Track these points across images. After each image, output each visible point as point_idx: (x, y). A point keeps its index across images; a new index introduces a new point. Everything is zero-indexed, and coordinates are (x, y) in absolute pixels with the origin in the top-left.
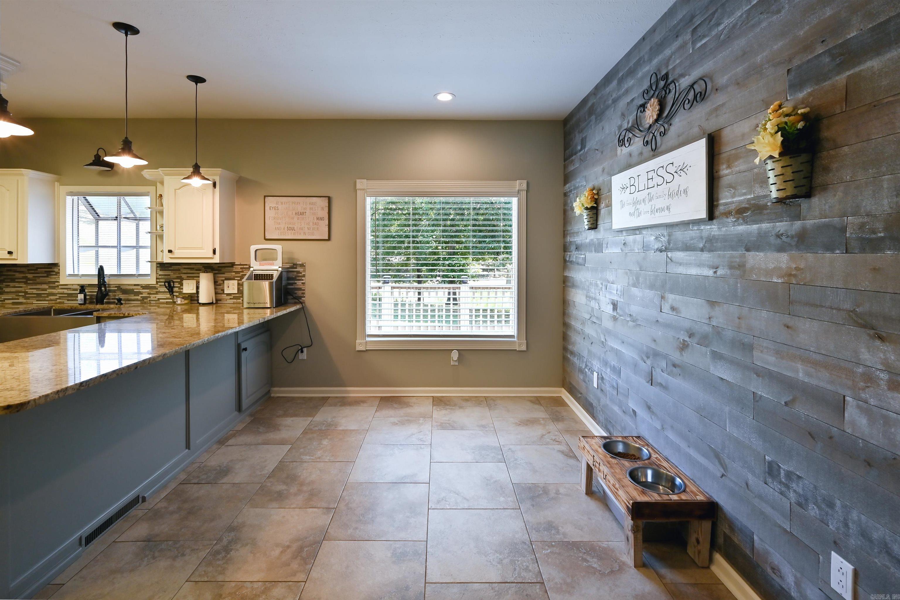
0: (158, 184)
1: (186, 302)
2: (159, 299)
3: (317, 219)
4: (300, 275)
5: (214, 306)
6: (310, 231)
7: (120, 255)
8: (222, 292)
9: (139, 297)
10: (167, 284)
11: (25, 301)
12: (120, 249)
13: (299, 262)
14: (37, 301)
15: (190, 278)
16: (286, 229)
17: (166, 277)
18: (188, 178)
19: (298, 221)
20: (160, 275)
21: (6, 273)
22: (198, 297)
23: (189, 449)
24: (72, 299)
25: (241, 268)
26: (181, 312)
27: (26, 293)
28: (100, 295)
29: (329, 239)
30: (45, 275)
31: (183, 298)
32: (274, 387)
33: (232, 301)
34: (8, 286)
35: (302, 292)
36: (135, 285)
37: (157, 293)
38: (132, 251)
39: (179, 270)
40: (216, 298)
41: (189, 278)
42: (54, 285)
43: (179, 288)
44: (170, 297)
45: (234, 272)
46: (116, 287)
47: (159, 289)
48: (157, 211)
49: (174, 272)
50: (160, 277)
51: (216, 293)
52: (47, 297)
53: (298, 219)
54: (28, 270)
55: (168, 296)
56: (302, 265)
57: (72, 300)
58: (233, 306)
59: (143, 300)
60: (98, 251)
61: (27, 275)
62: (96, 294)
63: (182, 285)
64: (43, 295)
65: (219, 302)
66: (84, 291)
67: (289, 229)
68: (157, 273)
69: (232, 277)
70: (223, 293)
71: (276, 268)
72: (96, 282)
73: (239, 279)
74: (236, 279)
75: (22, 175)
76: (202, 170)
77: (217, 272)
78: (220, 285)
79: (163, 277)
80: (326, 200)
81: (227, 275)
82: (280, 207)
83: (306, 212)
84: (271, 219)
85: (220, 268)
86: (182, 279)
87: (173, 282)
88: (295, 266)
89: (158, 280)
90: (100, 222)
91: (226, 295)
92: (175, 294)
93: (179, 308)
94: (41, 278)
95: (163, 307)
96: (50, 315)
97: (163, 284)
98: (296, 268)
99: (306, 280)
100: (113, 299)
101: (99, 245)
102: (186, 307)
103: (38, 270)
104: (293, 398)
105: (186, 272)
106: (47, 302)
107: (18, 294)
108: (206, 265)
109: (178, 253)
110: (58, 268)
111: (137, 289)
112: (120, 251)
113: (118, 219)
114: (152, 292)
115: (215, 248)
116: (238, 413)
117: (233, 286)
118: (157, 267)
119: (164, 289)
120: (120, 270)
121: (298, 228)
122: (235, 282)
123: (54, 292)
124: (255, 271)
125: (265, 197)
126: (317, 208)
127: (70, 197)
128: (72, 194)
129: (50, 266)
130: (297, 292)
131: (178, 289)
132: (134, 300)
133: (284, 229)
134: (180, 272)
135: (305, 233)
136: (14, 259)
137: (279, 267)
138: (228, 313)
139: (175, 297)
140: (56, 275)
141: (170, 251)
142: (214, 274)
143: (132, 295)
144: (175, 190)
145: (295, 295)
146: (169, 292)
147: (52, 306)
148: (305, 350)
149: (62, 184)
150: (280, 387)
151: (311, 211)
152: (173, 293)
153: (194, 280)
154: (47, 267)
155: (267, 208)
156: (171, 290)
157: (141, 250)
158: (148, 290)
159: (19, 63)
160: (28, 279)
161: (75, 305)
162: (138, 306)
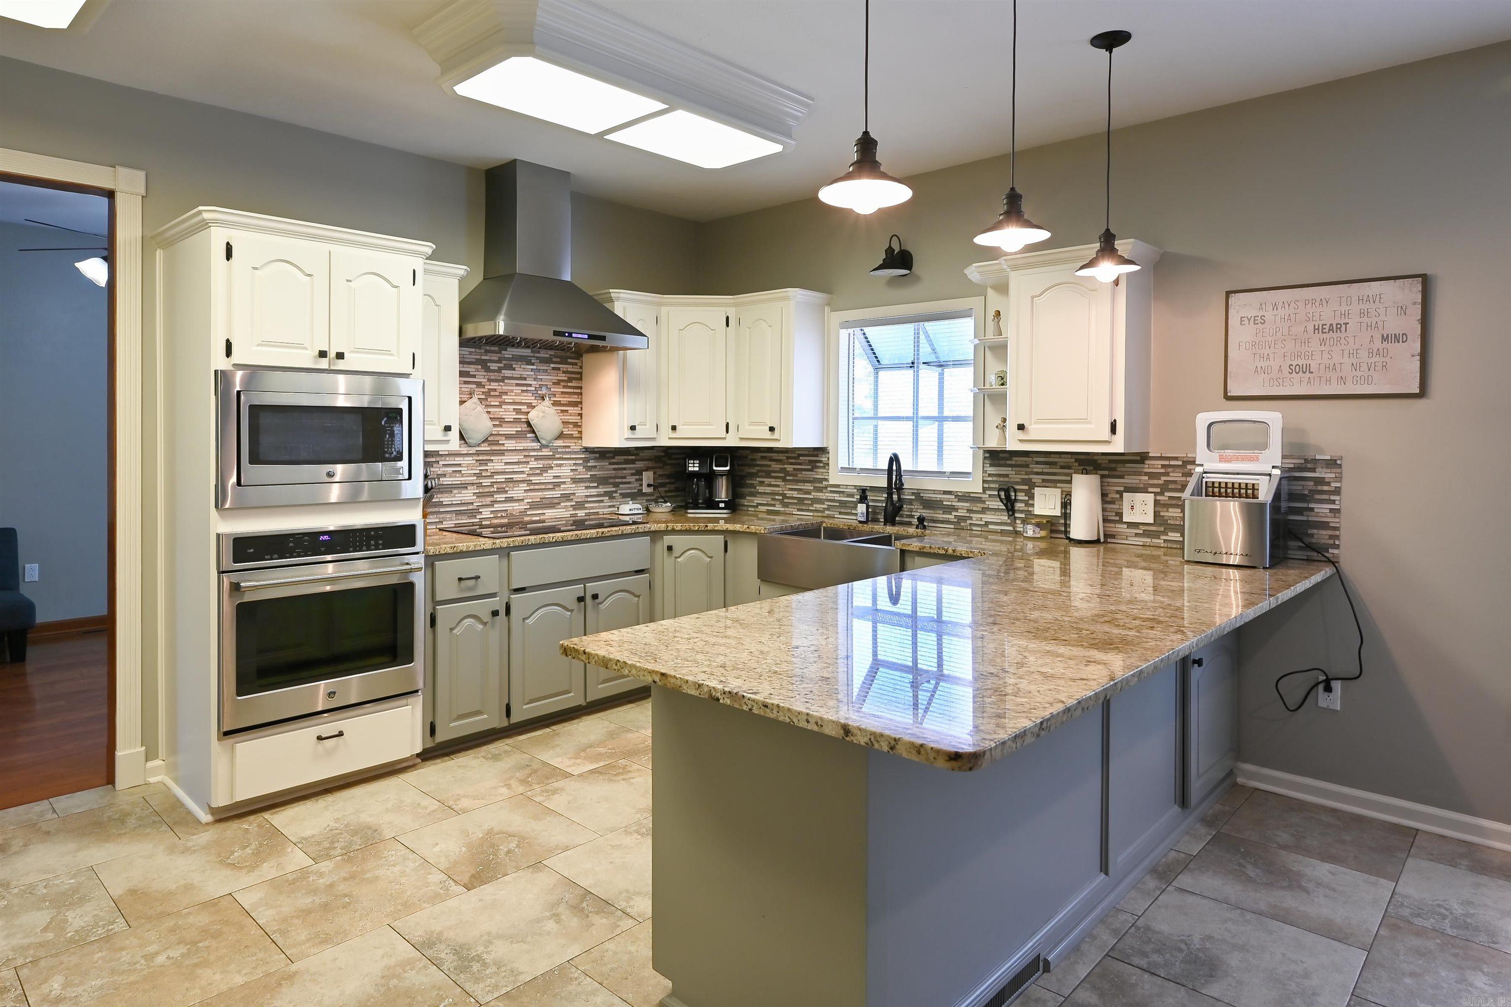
0: (990, 292)
1: (1043, 533)
2: (987, 524)
3: (1385, 339)
4: (1326, 488)
5: (1102, 548)
6: (1359, 373)
7: (917, 435)
8: (1117, 518)
9: (951, 517)
10: (1002, 494)
11: (783, 509)
12: (917, 422)
13: (1324, 454)
14: (799, 510)
15: (1048, 484)
16: (1286, 370)
17: (1002, 479)
18: (1090, 264)
19: (1323, 348)
20: (990, 475)
21: (761, 463)
22: (1067, 525)
23: (1107, 873)
24: (846, 511)
25: (1163, 466)
26: (1033, 555)
27: (784, 496)
28: (890, 508)
29: (1422, 393)
30: (810, 467)
31: (1038, 525)
32: (1246, 761)
33: (1140, 541)
34: (762, 483)
35: (1330, 532)
36: (945, 493)
37: (984, 511)
38: (931, 426)
39: (1027, 466)
40: (1104, 531)
41: (1046, 484)
42: (820, 484)
43: (1027, 504)
44: (1009, 521)
45: (1146, 474)
46: (913, 494)
47: (987, 503)
48: (987, 344)
49: (1017, 469)
50: (990, 479)
51: (1105, 520)
52: (812, 505)
53: (1323, 342)
54: (788, 458)
55: (1005, 518)
56: (1332, 464)
57: (846, 514)
58: (1144, 552)
59: (958, 523)
60: (876, 426)
61: (786, 466)
62: (884, 505)
63: (1032, 497)
64: (805, 502)
65: (1109, 540)
66: (866, 499)
67: (1292, 370)
68: (984, 471)
69: (1142, 486)
70: (1121, 521)
71: (1267, 469)
72: (884, 484)
73: (1158, 490)
74: (1150, 490)
75: (787, 298)
76: (1119, 244)
77: (1106, 473)
78: (1113, 502)
79: (995, 479)
80: (1416, 286)
81: (1130, 480)
82: (1269, 315)
83: (1346, 324)
84: (1243, 348)
85: (1113, 465)
86: (1032, 485)
87: (1015, 491)
88: (1310, 464)
89: (986, 485)
90: (882, 373)
91: (1126, 526)
92: (1017, 515)
93: (1030, 545)
94: (803, 472)
95: (994, 541)
96: (820, 537)
97: (996, 493)
98: (1313, 470)
99: (1344, 501)
100: (908, 516)
101: (879, 415)
102: (1042, 545)
103: (801, 458)
104: (1301, 806)
105: (1040, 470)
106: (811, 514)
107: (774, 497)
108: (1083, 457)
109: (1035, 431)
110: (827, 455)
111: (948, 501)
112: (917, 426)
113: (915, 365)
114: (974, 509)
115: (1115, 421)
116: (1180, 809)
117: (1144, 507)
118: (985, 458)
119: (997, 504)
120: (917, 463)
121: (1323, 366)
122: (1149, 498)
123: (821, 497)
124: (1208, 475)
125: (1228, 294)
126: (1382, 311)
127: (844, 330)
128: (846, 325)
129: (815, 453)
130: (1315, 531)
131: (1023, 505)
132: (943, 522)
133: (1280, 370)
134: (1029, 470)
135: (1342, 380)
136: (777, 440)
137: (1273, 467)
138: (1132, 565)
139: (1018, 521)
140: (824, 467)
141: (1021, 427)
142: (1102, 476)
143: (939, 512)
144: (1033, 297)
145: (1307, 540)
146: (1008, 510)
147: (822, 522)
148: (1337, 685)
149: (833, 310)
150: (1264, 765)
151: (1365, 319)
152: (1013, 514)
153: (1056, 487)
154: (810, 453)
155: (1233, 321)
156: (1010, 506)
157: (947, 425)
158: (968, 504)
159: (813, 99)
160: (787, 473)
161: (855, 523)
162: (949, 535)
